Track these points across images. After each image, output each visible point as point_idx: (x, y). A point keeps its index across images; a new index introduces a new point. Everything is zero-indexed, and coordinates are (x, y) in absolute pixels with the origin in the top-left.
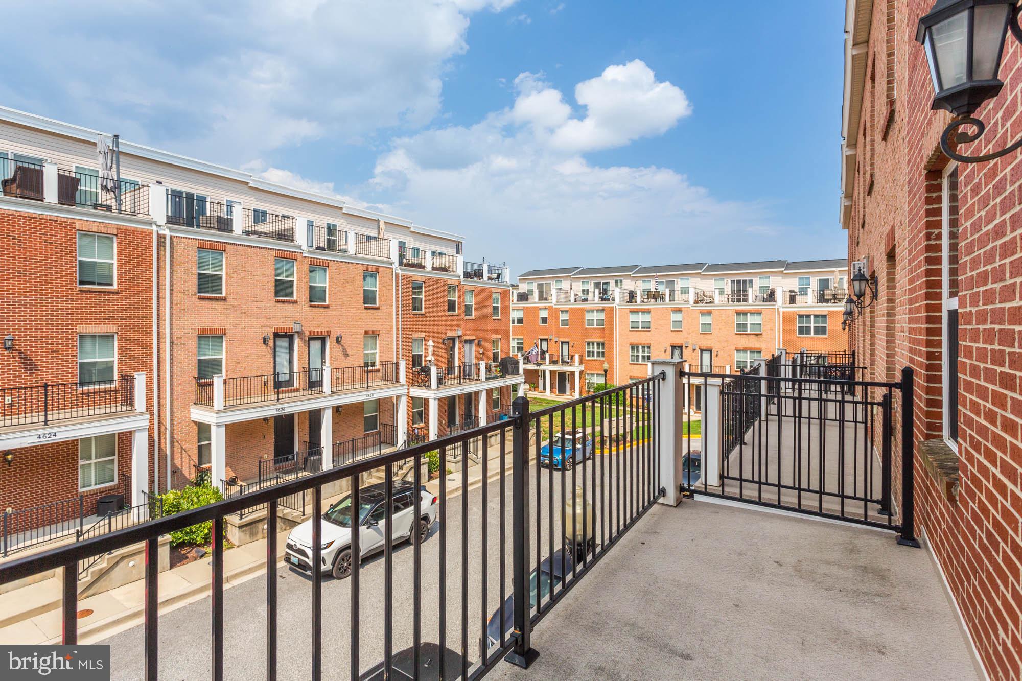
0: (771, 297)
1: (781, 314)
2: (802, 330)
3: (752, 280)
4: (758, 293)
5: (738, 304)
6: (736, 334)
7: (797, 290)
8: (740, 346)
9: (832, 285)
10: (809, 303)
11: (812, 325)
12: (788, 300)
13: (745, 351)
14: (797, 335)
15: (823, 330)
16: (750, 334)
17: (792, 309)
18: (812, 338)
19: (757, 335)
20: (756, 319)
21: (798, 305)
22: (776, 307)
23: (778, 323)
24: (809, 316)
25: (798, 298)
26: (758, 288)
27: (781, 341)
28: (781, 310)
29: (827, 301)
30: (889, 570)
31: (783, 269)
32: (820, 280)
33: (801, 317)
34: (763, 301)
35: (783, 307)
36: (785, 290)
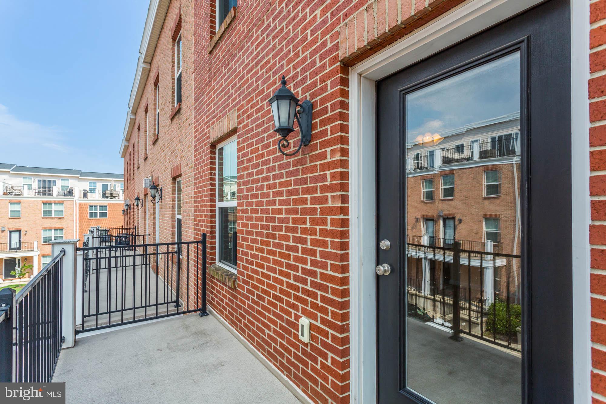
0: (70, 193)
1: (78, 204)
2: (92, 215)
3: (55, 181)
4: (60, 190)
5: (44, 196)
6: (43, 218)
7: (88, 190)
8: (46, 226)
9: (109, 189)
10: (96, 198)
11: (98, 212)
12: (82, 195)
13: (50, 229)
14: (89, 218)
15: (105, 215)
16: (54, 218)
17: (85, 201)
18: (98, 219)
19: (60, 218)
20: (60, 208)
21: (89, 199)
22: (74, 200)
23: (76, 212)
24: (96, 206)
25: (89, 195)
26: (60, 187)
27: (78, 222)
28: (78, 202)
29: (107, 197)
30: (205, 330)
31: (79, 176)
32: (103, 185)
33: (91, 206)
34: (64, 196)
35: (79, 200)
36: (80, 189)
